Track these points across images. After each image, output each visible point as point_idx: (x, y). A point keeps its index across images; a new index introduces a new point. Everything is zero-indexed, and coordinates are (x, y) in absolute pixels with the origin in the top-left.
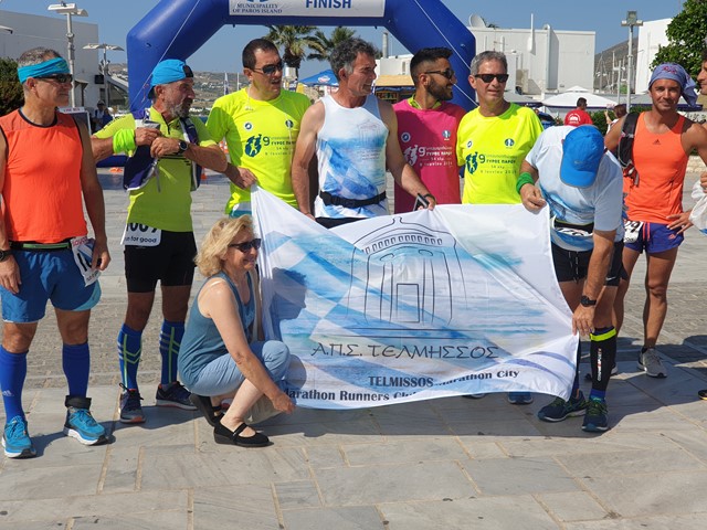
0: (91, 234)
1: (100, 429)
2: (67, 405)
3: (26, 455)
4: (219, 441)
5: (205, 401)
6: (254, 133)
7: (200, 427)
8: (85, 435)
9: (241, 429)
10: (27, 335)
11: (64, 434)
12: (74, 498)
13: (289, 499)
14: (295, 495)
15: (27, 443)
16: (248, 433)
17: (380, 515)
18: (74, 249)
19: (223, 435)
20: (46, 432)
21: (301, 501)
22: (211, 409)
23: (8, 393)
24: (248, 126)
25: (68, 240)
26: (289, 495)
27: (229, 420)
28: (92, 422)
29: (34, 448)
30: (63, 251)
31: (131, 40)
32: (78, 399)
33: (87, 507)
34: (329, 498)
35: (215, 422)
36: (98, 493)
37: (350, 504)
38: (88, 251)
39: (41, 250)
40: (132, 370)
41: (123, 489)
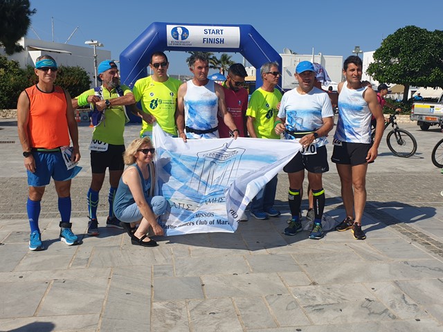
0: (71, 145)
1: (76, 238)
2: (60, 226)
3: (39, 249)
4: (133, 243)
5: (128, 225)
6: (154, 98)
7: (125, 237)
8: (68, 240)
9: (143, 238)
10: (40, 193)
11: (59, 240)
12: (56, 270)
13: (159, 273)
14: (163, 271)
15: (39, 243)
16: (147, 240)
17: (201, 281)
18: (63, 152)
19: (135, 241)
20: (51, 239)
21: (165, 274)
22: (130, 228)
23: (31, 220)
24: (152, 94)
25: (59, 147)
26: (159, 271)
27: (138, 234)
28: (72, 234)
29: (43, 246)
30: (57, 153)
31: (122, 57)
32: (66, 224)
33: (61, 275)
34: (178, 272)
35: (132, 235)
36: (68, 268)
37: (188, 275)
38: (69, 153)
39: (46, 152)
40: (94, 210)
41: (80, 267)
